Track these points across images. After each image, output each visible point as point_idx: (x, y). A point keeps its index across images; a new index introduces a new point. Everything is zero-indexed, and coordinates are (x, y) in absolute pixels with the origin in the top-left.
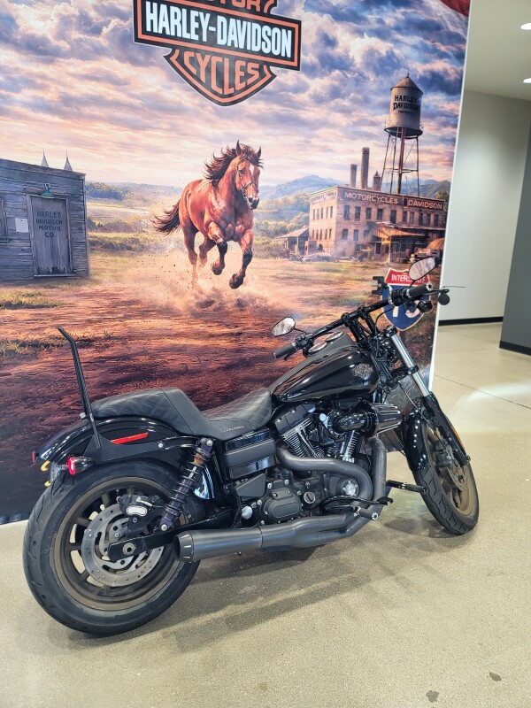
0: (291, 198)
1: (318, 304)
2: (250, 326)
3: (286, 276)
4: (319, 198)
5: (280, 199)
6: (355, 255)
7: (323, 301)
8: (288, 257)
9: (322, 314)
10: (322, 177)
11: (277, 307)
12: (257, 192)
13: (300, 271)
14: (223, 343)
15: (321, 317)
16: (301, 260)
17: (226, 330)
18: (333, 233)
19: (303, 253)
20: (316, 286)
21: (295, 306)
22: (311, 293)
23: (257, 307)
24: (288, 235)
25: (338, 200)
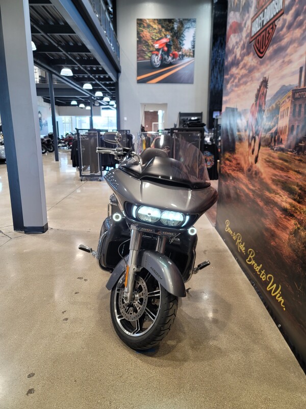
0: (274, 105)
1: (277, 185)
2: (257, 188)
3: (268, 160)
4: (283, 102)
5: (271, 108)
6: (295, 148)
7: (279, 183)
8: (270, 147)
9: (278, 194)
10: (286, 85)
11: (264, 181)
12: (265, 104)
13: (273, 157)
14: (251, 194)
15: (278, 196)
16: (273, 149)
17: (252, 187)
18: (287, 129)
19: (275, 145)
20: (278, 170)
21: (269, 182)
22: (275, 175)
23: (259, 177)
24: (270, 132)
25: (292, 101)
